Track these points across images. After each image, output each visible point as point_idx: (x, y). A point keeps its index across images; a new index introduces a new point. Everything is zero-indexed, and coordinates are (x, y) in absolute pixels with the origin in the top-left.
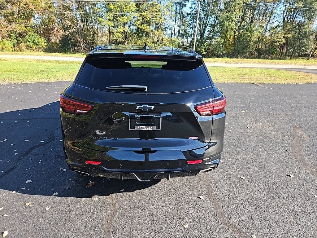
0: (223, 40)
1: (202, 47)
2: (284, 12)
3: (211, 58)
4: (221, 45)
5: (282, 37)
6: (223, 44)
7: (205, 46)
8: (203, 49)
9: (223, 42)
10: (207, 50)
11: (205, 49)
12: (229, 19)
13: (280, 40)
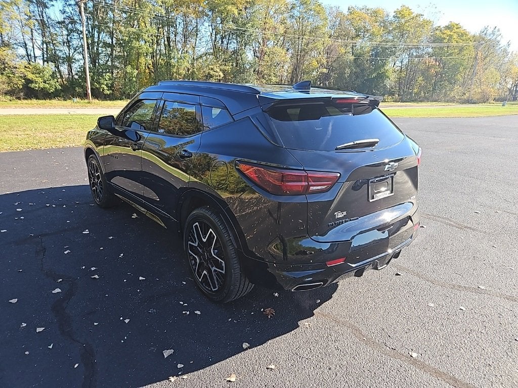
0: (136, 72)
1: (102, 81)
2: (211, 34)
3: (121, 100)
4: (134, 78)
5: (218, 70)
6: (137, 77)
7: (106, 80)
8: (103, 86)
9: (135, 74)
10: (111, 87)
11: (107, 85)
12: (138, 37)
13: (217, 74)
